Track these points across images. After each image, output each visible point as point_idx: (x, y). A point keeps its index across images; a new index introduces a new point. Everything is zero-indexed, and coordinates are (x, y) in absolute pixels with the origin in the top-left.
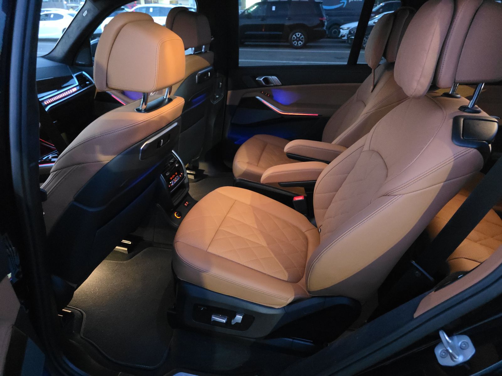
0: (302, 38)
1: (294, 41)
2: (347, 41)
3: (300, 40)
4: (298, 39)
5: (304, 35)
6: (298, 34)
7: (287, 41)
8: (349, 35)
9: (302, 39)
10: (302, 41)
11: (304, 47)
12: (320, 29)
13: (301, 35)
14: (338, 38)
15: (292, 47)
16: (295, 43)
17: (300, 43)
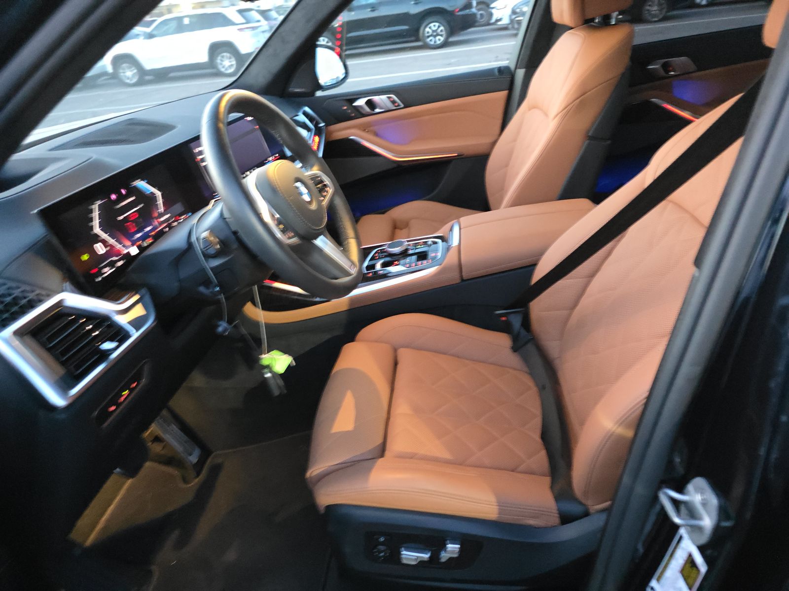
0: (441, 31)
1: (428, 37)
2: (510, 26)
3: (438, 35)
4: (435, 34)
5: (444, 26)
6: (434, 26)
7: (418, 40)
8: (514, 17)
9: (441, 33)
10: (441, 35)
11: (445, 45)
12: (467, 12)
13: (439, 27)
14: (489, 24)
15: (426, 47)
16: (431, 41)
17: (440, 40)
